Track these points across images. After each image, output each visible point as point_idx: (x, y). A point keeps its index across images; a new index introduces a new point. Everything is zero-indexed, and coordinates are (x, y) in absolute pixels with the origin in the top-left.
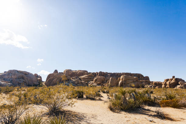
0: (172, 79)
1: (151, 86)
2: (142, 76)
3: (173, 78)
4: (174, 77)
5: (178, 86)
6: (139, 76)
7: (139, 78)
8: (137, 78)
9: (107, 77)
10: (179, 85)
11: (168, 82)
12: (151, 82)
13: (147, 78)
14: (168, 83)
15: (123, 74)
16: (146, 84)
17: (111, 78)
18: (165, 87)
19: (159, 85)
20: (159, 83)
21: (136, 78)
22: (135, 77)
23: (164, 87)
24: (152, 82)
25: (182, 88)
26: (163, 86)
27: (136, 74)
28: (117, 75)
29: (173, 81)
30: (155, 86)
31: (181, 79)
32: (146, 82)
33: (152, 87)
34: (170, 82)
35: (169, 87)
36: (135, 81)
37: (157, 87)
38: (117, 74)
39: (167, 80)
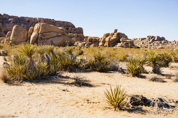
0: (114, 34)
1: (84, 44)
2: (73, 26)
3: (115, 33)
4: (116, 31)
5: (119, 44)
6: (68, 26)
7: (68, 29)
8: (64, 29)
9: (7, 25)
10: (120, 42)
11: (108, 37)
12: (84, 37)
13: (80, 31)
14: (107, 39)
15: (40, 20)
16: (77, 41)
17: (14, 27)
18: (103, 45)
19: (94, 41)
20: (96, 39)
21: (62, 30)
22: (60, 28)
23: (101, 46)
24: (87, 37)
25: (123, 47)
26: (101, 44)
27: (64, 22)
28: (29, 21)
29: (114, 37)
30: (90, 44)
31: (124, 34)
32: (78, 36)
33: (86, 45)
34: (110, 38)
35: (107, 45)
36: (60, 34)
37: (92, 46)
38: (27, 20)
39: (107, 35)
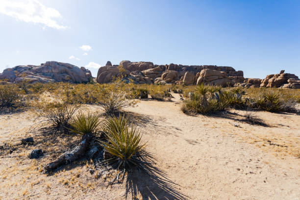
0: (279, 75)
1: (244, 85)
2: (233, 70)
3: (281, 73)
4: (282, 72)
5: (286, 85)
6: (229, 70)
7: (228, 73)
8: (225, 73)
9: (181, 72)
10: (288, 83)
11: (272, 78)
12: (244, 79)
13: (241, 73)
14: (271, 80)
15: (205, 67)
16: (236, 82)
17: (186, 73)
18: (265, 86)
19: (256, 83)
20: (257, 81)
21: (223, 73)
22: (222, 72)
23: (263, 86)
24: (247, 79)
25: (291, 88)
26: (262, 85)
27: (225, 67)
28: (196, 69)
29: (279, 78)
30: (250, 85)
31: (294, 75)
32: (238, 78)
33: (246, 86)
34: (274, 80)
35: (271, 86)
36: (222, 77)
37: (252, 87)
38: (195, 68)
39: (271, 76)
